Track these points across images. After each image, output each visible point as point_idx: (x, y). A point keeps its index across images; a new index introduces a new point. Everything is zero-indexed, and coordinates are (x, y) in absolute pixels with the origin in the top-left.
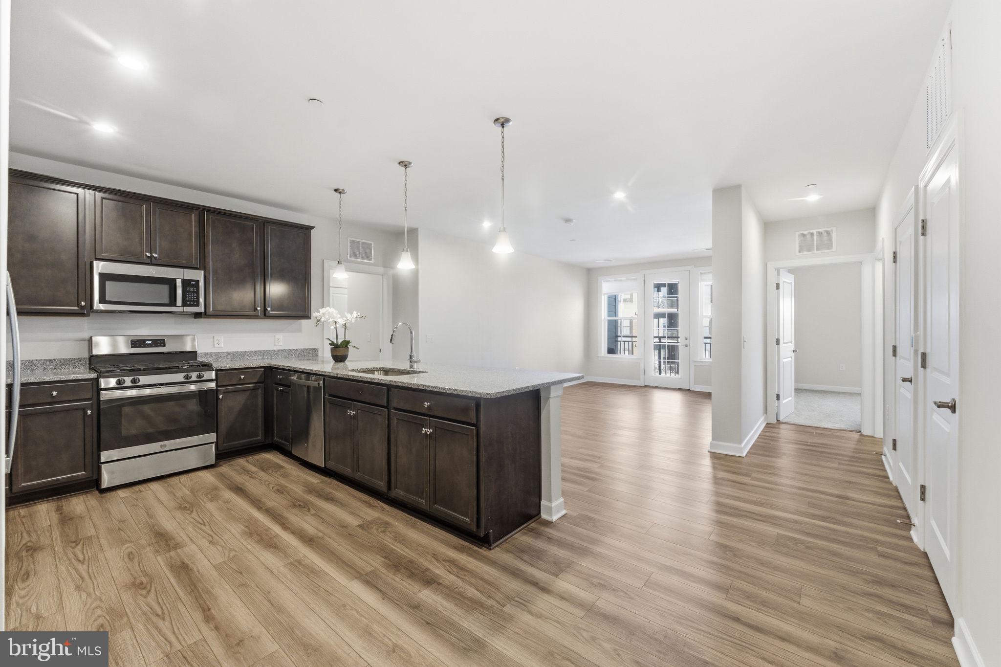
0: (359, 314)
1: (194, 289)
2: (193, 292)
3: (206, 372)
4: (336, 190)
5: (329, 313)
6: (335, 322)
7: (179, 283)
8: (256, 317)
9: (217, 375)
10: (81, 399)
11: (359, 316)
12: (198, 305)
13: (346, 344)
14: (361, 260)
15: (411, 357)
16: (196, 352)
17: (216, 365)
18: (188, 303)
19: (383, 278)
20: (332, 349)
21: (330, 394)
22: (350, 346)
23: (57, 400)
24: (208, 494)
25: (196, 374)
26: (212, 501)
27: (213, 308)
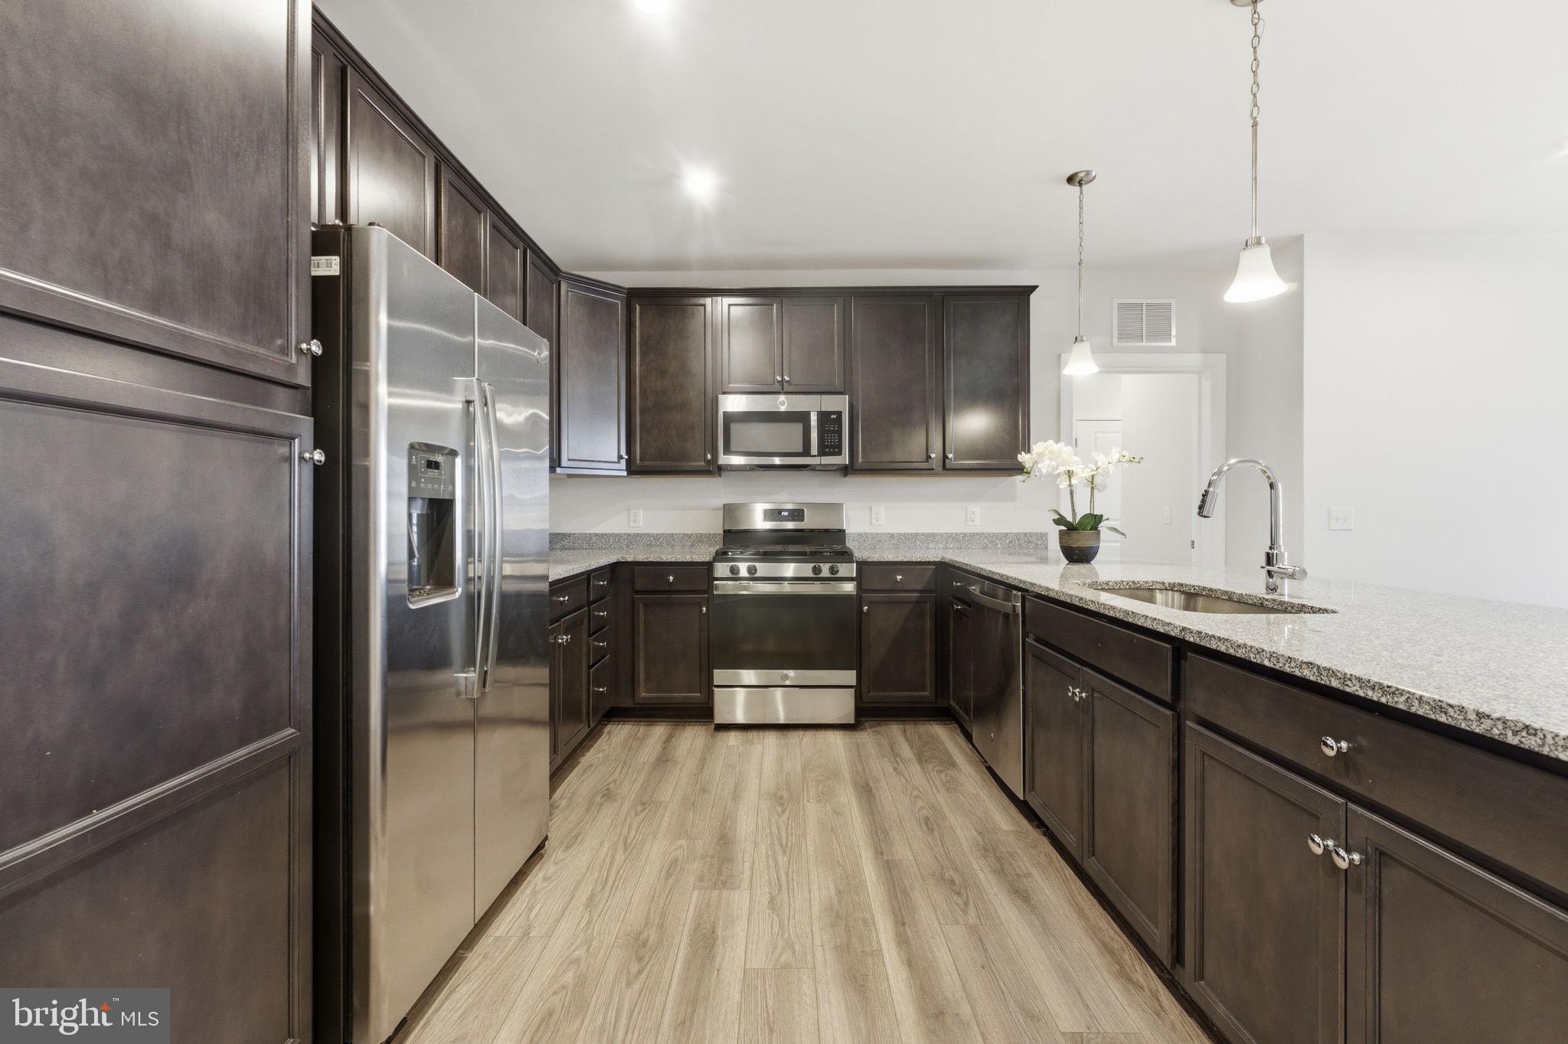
0: (1125, 453)
1: (835, 428)
2: (834, 432)
3: (844, 565)
4: (1070, 180)
5: (1051, 452)
6: (1069, 472)
7: (814, 418)
8: (929, 472)
9: (859, 571)
10: (693, 591)
11: (1125, 459)
12: (839, 453)
13: (1093, 521)
14: (1144, 344)
15: (1269, 559)
16: (844, 530)
17: (858, 555)
18: (827, 450)
19: (1200, 380)
20: (1061, 531)
21: (1038, 637)
22: (1103, 527)
23: (674, 588)
24: (821, 781)
25: (828, 565)
26: (819, 801)
27: (863, 457)
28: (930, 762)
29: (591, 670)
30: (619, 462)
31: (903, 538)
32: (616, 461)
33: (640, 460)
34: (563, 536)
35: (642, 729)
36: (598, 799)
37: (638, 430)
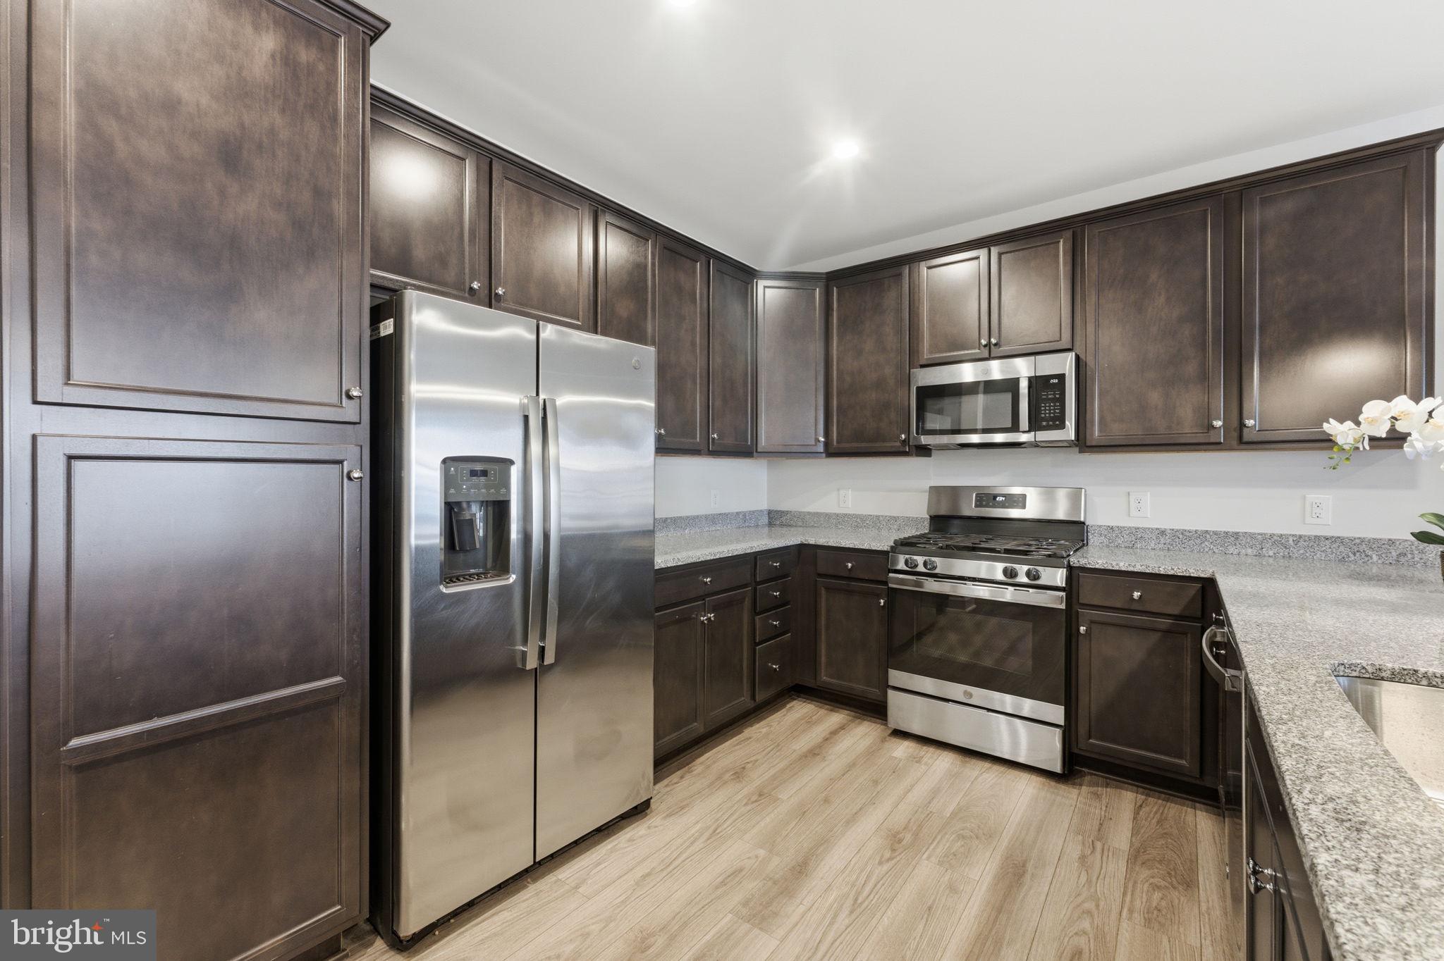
1: (1054, 394)
2: (1054, 400)
3: (1048, 569)
7: (1024, 385)
9: (1069, 579)
10: (872, 581)
12: (1062, 426)
16: (1085, 523)
17: (1088, 559)
18: (1043, 424)
23: (853, 575)
24: (964, 837)
25: (1025, 568)
26: (940, 863)
27: (1100, 431)
28: (1151, 868)
29: (757, 648)
30: (816, 445)
31: (1181, 536)
32: (814, 444)
33: (838, 442)
34: (782, 513)
35: (822, 712)
36: (727, 776)
37: (835, 414)
